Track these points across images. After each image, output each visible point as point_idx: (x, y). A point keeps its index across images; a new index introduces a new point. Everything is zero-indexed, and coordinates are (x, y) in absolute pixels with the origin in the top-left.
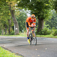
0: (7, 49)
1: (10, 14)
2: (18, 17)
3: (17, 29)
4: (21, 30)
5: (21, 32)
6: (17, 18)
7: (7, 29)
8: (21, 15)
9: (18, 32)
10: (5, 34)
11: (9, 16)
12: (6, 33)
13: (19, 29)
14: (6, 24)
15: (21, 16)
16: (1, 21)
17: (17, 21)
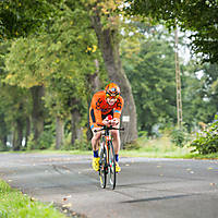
1: (95, 47)
3: (126, 119)
4: (146, 124)
5: (146, 133)
6: (131, 67)
7: (79, 118)
8: (148, 56)
9: (130, 134)
10: (73, 142)
11: (93, 59)
13: (136, 120)
14: (75, 95)
15: (150, 60)
16: (53, 79)
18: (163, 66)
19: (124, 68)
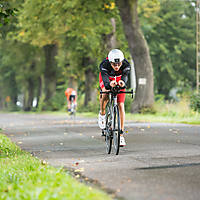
0: (92, 181)
2: (150, 21)
3: (142, 81)
4: (163, 88)
5: (162, 97)
6: (149, 27)
7: (93, 79)
8: (168, 15)
9: (147, 97)
12: (91, 103)
13: (152, 83)
14: (90, 55)
16: (67, 38)
17: (148, 41)
18: (183, 27)
19: (142, 27)
